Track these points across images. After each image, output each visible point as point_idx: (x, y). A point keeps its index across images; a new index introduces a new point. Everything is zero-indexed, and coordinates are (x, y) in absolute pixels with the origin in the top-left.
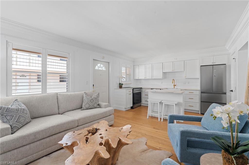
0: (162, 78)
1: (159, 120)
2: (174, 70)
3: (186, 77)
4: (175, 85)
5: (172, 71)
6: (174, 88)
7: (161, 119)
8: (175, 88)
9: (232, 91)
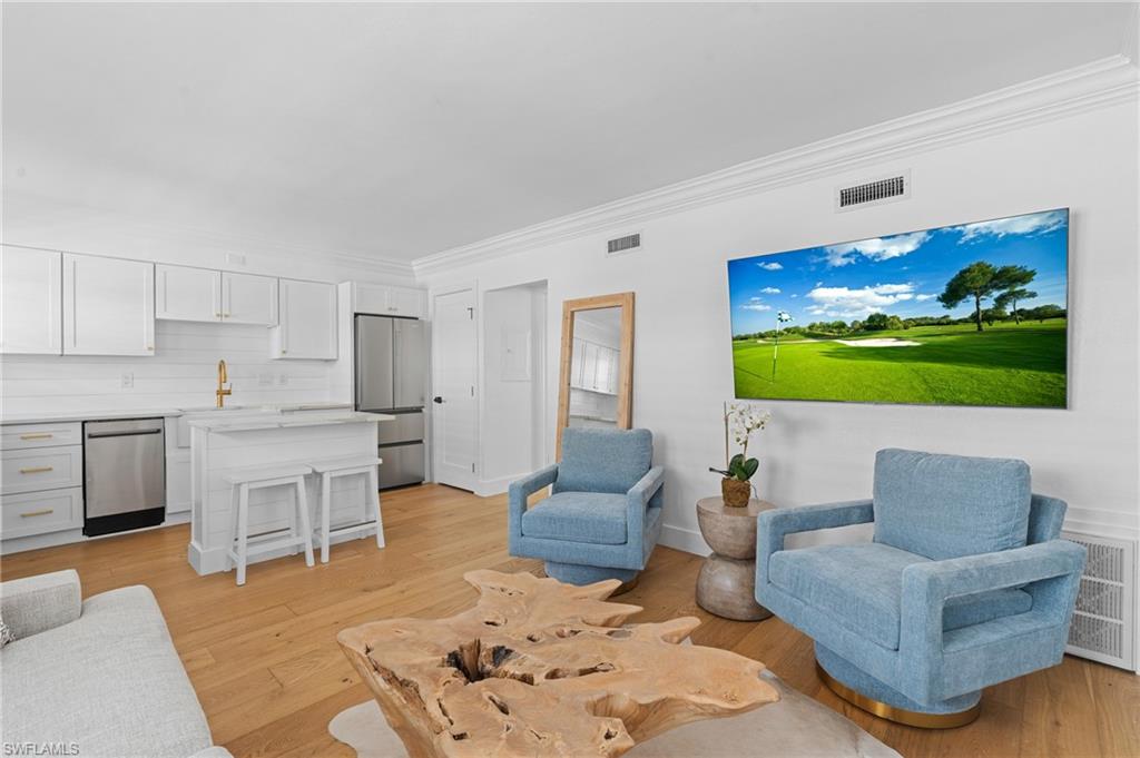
0: (152, 353)
1: (310, 561)
2: (226, 316)
3: (284, 352)
4: (222, 393)
5: (218, 320)
6: (221, 405)
7: (317, 553)
8: (224, 403)
9: (439, 400)
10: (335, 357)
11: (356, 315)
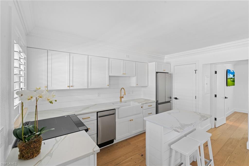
2: (125, 74)
3: (137, 84)
8: (122, 100)
9: (176, 98)
10: (147, 86)
11: (157, 73)
